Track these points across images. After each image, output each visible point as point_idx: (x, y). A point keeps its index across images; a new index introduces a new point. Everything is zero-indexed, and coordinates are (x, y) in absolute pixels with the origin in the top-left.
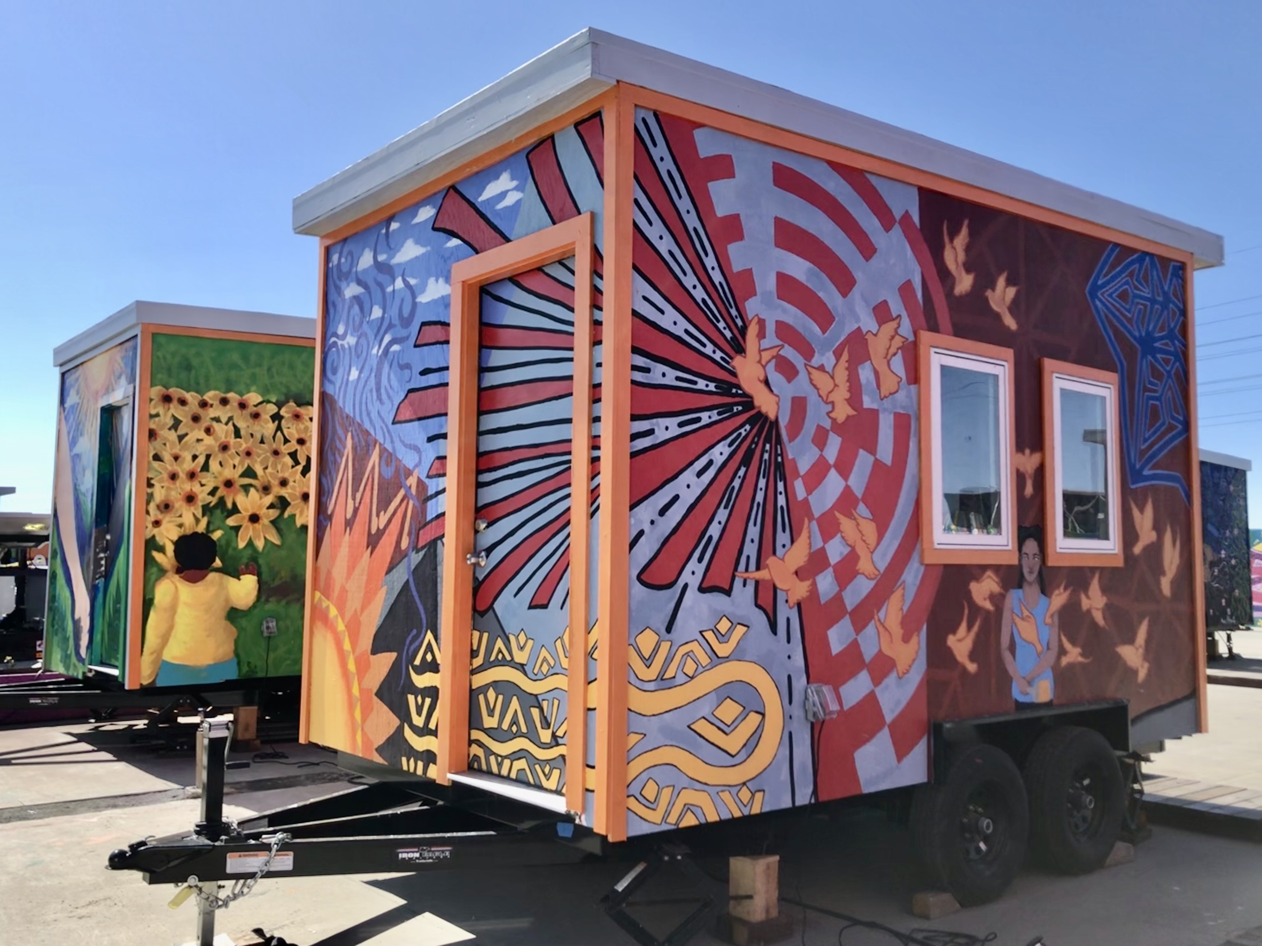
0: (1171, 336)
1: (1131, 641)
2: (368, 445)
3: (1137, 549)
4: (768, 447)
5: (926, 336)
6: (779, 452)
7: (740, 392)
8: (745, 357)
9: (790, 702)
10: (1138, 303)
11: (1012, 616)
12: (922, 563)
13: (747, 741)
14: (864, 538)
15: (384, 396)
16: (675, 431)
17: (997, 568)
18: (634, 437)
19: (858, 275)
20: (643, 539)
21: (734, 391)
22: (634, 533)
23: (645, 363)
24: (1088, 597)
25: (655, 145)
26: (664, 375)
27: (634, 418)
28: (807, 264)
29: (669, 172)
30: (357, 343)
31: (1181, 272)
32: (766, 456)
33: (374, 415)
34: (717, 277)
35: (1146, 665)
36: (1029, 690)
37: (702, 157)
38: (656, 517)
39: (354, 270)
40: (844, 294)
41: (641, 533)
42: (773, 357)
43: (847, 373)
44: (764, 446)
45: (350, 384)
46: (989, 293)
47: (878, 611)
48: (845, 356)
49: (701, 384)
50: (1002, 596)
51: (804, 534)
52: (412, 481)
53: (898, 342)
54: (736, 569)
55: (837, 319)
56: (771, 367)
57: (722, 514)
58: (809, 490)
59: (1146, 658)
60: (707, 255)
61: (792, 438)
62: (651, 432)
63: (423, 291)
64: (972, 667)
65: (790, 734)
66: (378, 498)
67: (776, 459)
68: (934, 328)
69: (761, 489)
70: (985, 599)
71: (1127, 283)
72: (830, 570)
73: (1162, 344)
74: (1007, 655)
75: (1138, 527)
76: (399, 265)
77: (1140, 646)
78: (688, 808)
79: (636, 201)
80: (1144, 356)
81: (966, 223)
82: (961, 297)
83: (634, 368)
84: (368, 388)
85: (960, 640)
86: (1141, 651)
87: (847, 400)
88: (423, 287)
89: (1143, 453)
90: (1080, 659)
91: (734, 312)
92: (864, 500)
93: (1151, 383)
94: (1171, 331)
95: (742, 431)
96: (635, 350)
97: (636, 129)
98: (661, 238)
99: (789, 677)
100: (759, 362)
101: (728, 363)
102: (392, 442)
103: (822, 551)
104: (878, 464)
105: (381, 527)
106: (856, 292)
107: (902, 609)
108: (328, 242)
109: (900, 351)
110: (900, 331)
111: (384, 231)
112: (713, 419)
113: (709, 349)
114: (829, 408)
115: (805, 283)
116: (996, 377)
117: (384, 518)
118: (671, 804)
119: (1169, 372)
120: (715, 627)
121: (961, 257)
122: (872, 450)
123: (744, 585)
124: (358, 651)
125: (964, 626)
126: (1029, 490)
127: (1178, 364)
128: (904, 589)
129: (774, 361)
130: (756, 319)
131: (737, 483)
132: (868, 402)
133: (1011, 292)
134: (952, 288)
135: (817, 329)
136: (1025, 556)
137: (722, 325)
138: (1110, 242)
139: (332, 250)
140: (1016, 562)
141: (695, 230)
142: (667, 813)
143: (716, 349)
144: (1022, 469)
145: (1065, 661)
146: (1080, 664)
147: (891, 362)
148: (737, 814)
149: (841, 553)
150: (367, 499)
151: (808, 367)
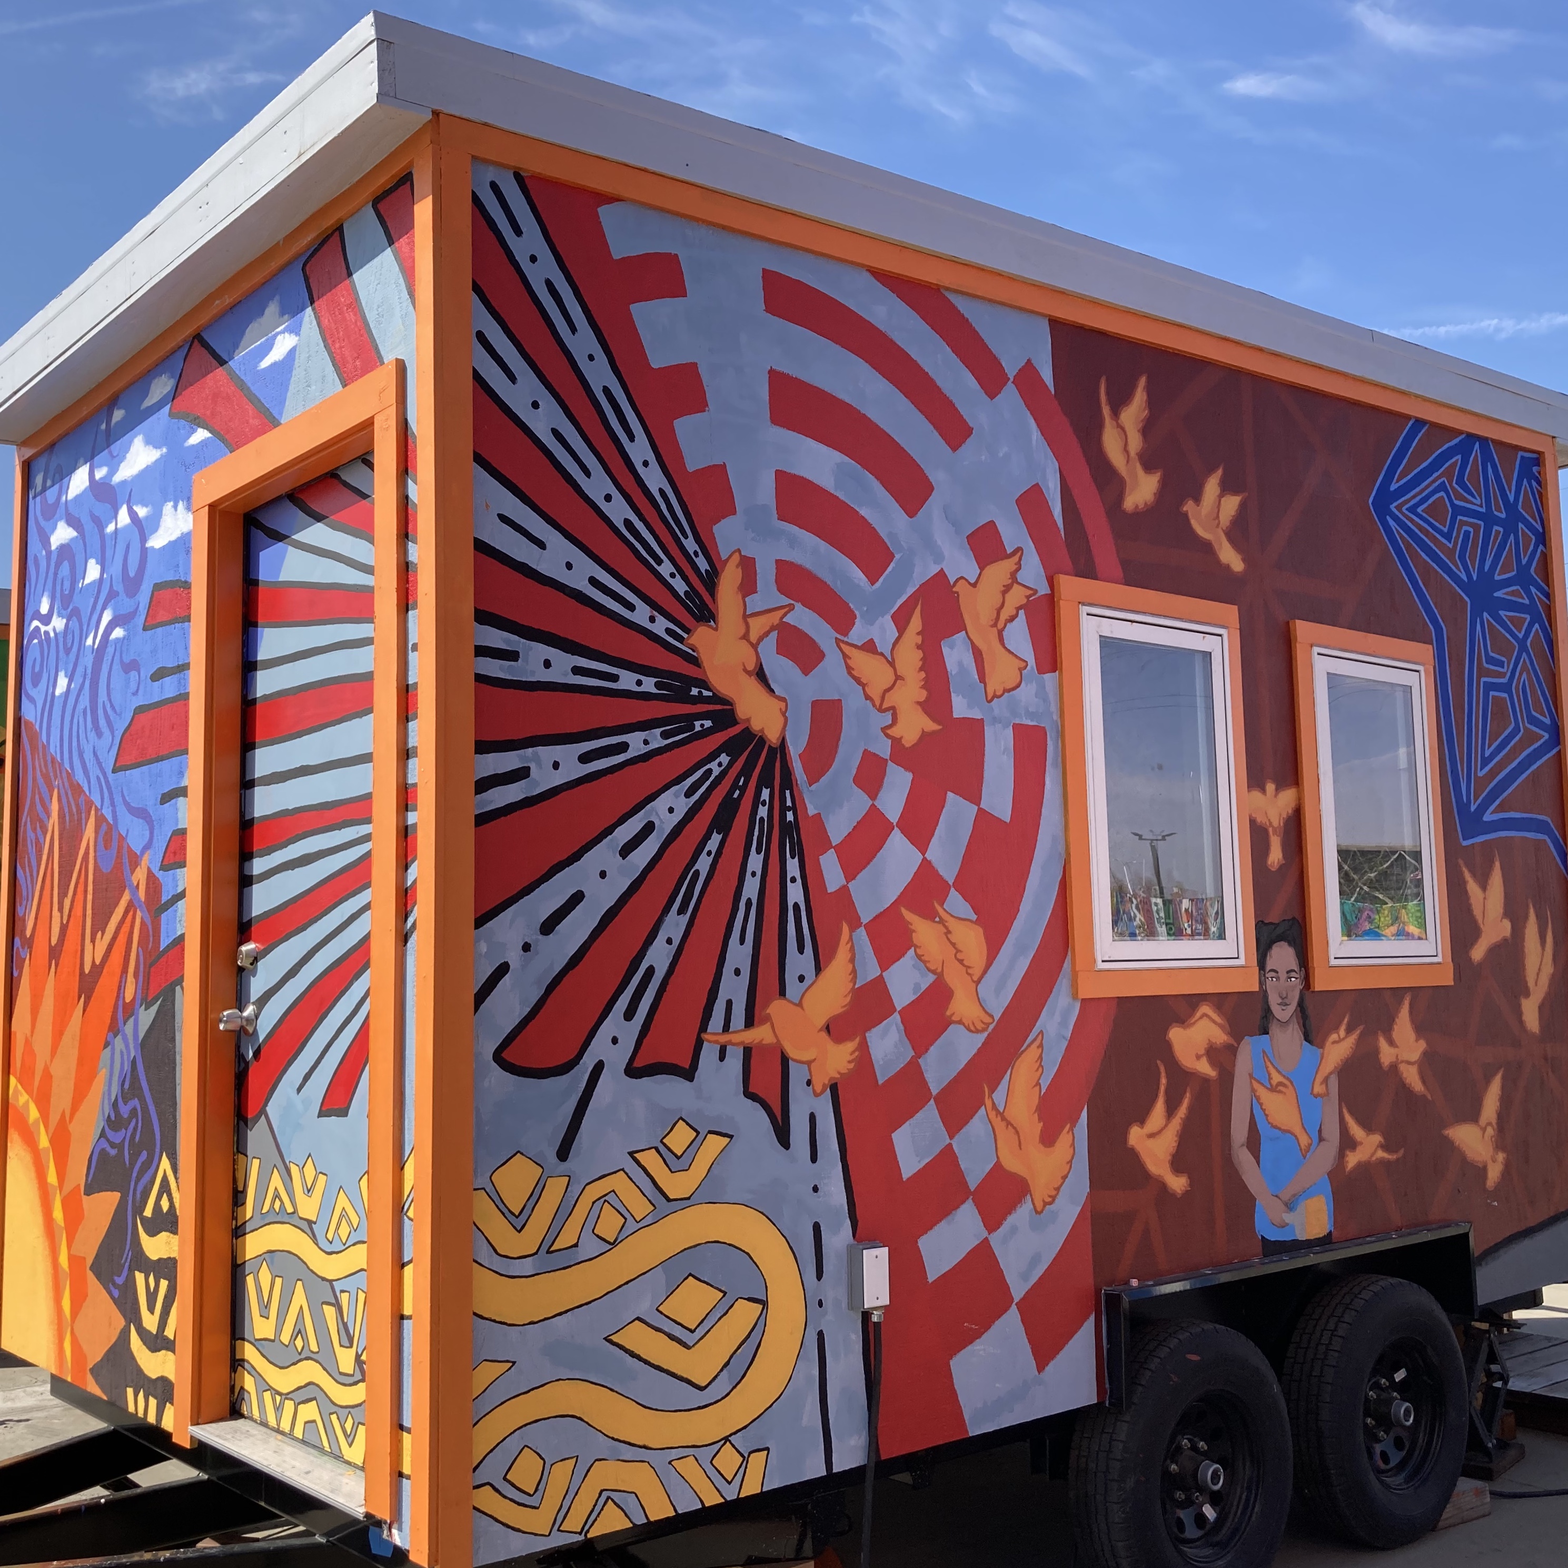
0: (1523, 579)
1: (1472, 1115)
2: (79, 812)
3: (1478, 953)
4: (765, 794)
5: (1069, 585)
6: (789, 803)
7: (706, 693)
8: (716, 629)
9: (819, 1275)
10: (1463, 523)
11: (1251, 1082)
12: (1075, 996)
13: (731, 1357)
14: (959, 956)
15: (102, 722)
16: (572, 770)
17: (1219, 1000)
18: (483, 785)
19: (936, 476)
20: (506, 981)
21: (695, 691)
22: (488, 970)
23: (507, 641)
24: (1391, 1043)
25: (518, 232)
26: (547, 664)
27: (483, 747)
28: (837, 457)
29: (549, 284)
30: (67, 625)
31: (1535, 469)
32: (763, 812)
33: (88, 756)
34: (654, 480)
35: (1501, 1156)
36: (1288, 1218)
37: (616, 256)
38: (534, 936)
39: (64, 498)
40: (911, 512)
41: (503, 969)
42: (773, 628)
43: (920, 654)
44: (758, 793)
45: (56, 700)
46: (1189, 507)
47: (992, 1091)
48: (916, 623)
49: (627, 680)
50: (1231, 1050)
51: (842, 954)
52: (140, 876)
53: (1017, 596)
54: (703, 1028)
55: (897, 556)
56: (768, 648)
57: (675, 925)
58: (851, 870)
59: (1500, 1144)
60: (632, 438)
61: (813, 779)
62: (522, 774)
63: (155, 528)
64: (1178, 1183)
65: (821, 1335)
66: (93, 909)
67: (783, 816)
68: (1087, 570)
69: (754, 874)
70: (1198, 1057)
71: (1442, 488)
72: (896, 1017)
73: (1506, 594)
74: (1243, 1157)
75: (1477, 912)
76: (124, 483)
77: (1489, 1124)
78: (606, 1496)
79: (481, 336)
80: (1476, 613)
81: (1143, 381)
82: (1137, 515)
83: (481, 651)
84: (81, 707)
85: (1151, 1136)
86: (1490, 1131)
87: (919, 703)
88: (155, 521)
89: (1481, 783)
90: (1381, 1154)
91: (690, 545)
92: (959, 884)
93: (1490, 660)
94: (1523, 571)
95: (713, 765)
96: (483, 617)
97: (476, 199)
98: (535, 405)
99: (817, 1228)
100: (745, 637)
101: (680, 639)
102: (113, 804)
103: (879, 985)
104: (984, 819)
105: (98, 962)
106: (934, 506)
107: (1038, 1084)
108: (28, 452)
109: (1022, 612)
110: (1020, 577)
111: (103, 426)
112: (654, 745)
113: (641, 614)
114: (887, 718)
115: (832, 491)
116: (1207, 655)
117: (102, 944)
118: (571, 1494)
119: (1522, 643)
120: (661, 1141)
121: (1135, 442)
122: (973, 794)
123: (722, 1058)
124: (68, 1187)
125: (1159, 1107)
126: (1276, 856)
127: (1537, 626)
128: (1041, 1046)
129: (774, 634)
130: (736, 558)
131: (703, 864)
132: (961, 708)
133: (1231, 504)
134: (1120, 497)
135: (858, 575)
136: (1273, 974)
137: (666, 569)
138: (1408, 417)
139: (36, 466)
140: (1253, 986)
141: (606, 390)
142: (563, 1512)
143: (656, 614)
144: (1260, 819)
145: (1352, 1160)
146: (1381, 1162)
147: (1005, 633)
148: (712, 1499)
149: (917, 985)
150: (78, 911)
151: (842, 646)
